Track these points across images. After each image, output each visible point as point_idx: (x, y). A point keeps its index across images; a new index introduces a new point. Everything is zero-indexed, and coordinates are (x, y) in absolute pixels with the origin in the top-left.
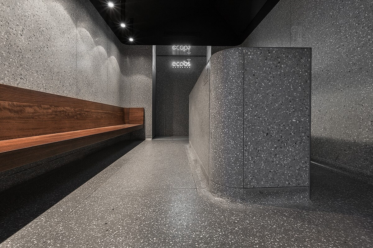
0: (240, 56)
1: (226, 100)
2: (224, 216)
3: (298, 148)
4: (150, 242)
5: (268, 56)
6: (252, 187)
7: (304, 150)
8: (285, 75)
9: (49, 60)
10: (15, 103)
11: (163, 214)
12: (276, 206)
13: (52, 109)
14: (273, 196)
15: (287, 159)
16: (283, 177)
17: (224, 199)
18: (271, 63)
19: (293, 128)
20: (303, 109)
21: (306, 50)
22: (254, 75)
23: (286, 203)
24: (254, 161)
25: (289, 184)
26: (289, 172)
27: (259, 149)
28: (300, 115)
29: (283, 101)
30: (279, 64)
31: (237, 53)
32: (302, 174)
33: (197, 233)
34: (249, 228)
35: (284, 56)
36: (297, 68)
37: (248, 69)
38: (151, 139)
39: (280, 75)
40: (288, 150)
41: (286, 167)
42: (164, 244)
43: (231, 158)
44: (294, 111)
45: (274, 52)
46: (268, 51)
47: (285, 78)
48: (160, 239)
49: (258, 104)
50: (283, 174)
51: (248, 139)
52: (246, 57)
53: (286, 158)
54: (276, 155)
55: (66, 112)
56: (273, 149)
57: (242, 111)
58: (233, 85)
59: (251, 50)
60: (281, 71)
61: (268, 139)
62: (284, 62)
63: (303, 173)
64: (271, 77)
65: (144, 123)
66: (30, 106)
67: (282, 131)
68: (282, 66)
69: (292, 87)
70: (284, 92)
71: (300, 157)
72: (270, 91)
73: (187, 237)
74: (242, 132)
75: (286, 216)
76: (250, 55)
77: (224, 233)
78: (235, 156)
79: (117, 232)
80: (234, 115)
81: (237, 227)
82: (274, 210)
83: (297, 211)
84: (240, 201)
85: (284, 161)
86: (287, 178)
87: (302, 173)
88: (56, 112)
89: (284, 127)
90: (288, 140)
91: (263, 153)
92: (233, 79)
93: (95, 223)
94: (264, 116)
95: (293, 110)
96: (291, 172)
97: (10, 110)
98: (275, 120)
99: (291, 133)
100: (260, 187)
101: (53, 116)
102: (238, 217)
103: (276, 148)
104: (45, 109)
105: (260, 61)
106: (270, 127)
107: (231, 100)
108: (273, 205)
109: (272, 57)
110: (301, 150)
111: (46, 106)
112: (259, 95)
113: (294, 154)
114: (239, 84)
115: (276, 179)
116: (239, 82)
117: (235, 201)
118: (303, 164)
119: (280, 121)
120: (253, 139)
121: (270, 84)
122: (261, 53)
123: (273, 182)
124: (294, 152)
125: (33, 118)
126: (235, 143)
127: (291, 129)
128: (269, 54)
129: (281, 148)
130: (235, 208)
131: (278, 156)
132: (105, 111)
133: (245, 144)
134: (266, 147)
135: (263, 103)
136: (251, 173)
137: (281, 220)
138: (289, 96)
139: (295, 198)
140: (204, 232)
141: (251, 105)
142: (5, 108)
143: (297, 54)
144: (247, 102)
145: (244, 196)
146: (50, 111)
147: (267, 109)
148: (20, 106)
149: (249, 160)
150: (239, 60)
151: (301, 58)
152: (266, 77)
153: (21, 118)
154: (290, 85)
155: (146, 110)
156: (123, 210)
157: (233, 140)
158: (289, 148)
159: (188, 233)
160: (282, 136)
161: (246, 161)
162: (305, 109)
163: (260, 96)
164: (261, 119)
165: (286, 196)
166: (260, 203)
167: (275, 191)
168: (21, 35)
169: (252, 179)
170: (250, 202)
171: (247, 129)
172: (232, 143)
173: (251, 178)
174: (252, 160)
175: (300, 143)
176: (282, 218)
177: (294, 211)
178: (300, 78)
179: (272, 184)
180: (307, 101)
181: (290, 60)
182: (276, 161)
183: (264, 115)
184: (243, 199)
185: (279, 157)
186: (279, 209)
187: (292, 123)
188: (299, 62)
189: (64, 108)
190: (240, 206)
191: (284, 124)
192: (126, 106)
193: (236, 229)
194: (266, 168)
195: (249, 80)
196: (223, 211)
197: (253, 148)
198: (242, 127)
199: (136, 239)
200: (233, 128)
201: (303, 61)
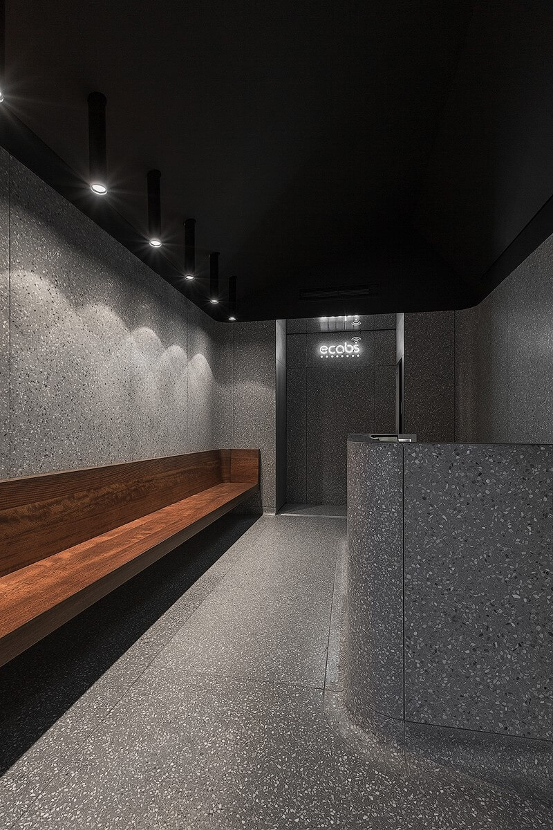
0: (394, 460)
1: (370, 541)
2: (353, 777)
3: (527, 657)
4: (211, 812)
5: (456, 461)
6: (423, 721)
7: (541, 662)
8: (493, 501)
9: (86, 410)
10: (36, 504)
11: (246, 750)
12: (470, 774)
13: (91, 495)
14: (468, 749)
15: (499, 676)
16: (491, 712)
17: (367, 733)
18: (463, 474)
19: (513, 612)
20: (536, 574)
21: (542, 448)
22: (424, 498)
23: (497, 768)
24: (426, 671)
25: (506, 728)
26: (504, 704)
27: (437, 647)
28: (530, 587)
29: (490, 554)
30: (479, 478)
31: (389, 453)
32: (537, 713)
33: (292, 810)
34: (390, 821)
35: (491, 460)
36: (521, 486)
37: (412, 485)
38: (273, 514)
39: (482, 500)
40: (502, 657)
41: (498, 691)
42: (231, 823)
43: (380, 657)
44: (516, 577)
45: (468, 452)
46: (455, 450)
47: (494, 506)
48: (228, 810)
49: (433, 557)
50: (492, 706)
51: (412, 624)
52: (408, 462)
53: (497, 674)
54: (474, 664)
55: (112, 494)
56: (468, 652)
57: (399, 569)
58: (381, 515)
59: (417, 450)
60: (485, 492)
61: (456, 630)
62: (492, 474)
63: (540, 711)
64: (462, 503)
65: (260, 480)
66: (58, 502)
67: (488, 616)
68: (487, 481)
69: (510, 526)
70: (492, 535)
71: (531, 676)
72: (460, 531)
73: (272, 815)
74: (401, 610)
75: (479, 808)
76: (416, 458)
77: (338, 822)
78: (388, 654)
79: (168, 777)
80: (384, 573)
81: (368, 814)
82: (462, 783)
83: (511, 799)
84: (396, 745)
85: (492, 679)
86: (502, 716)
87: (537, 709)
88: (96, 499)
89: (493, 608)
90: (502, 636)
91: (446, 657)
92: (381, 504)
93: (138, 748)
94: (448, 582)
95: (514, 574)
96: (510, 705)
97: (30, 518)
98: (472, 592)
99: (510, 623)
100: (440, 724)
101: (92, 507)
102: (379, 787)
103: (474, 650)
104: (79, 499)
105: (438, 471)
106: (460, 606)
107: (379, 542)
108: (464, 770)
109: (463, 463)
110: (534, 661)
111: (81, 494)
112: (435, 538)
113: (516, 667)
114: (393, 515)
115: (474, 713)
116: (393, 510)
117: (388, 743)
118: (539, 690)
119: (483, 594)
120: (424, 626)
121: (459, 517)
122: (440, 454)
123: (468, 720)
124: (516, 663)
125: (62, 521)
126: (386, 628)
127: (509, 615)
128: (458, 457)
129: (486, 650)
130: (383, 761)
131: (479, 666)
132: (183, 469)
133: (405, 634)
134: (453, 644)
135: (445, 555)
136: (420, 693)
137: (464, 817)
138: (505, 545)
139: (519, 761)
140: (305, 811)
141: (419, 557)
142: (23, 517)
143: (522, 457)
144: (409, 552)
145: (406, 738)
146: (87, 500)
147: (453, 569)
148: (44, 507)
149: (416, 668)
150: (393, 467)
151: (532, 466)
152: (450, 504)
153: (44, 526)
154: (506, 521)
155: (263, 453)
156: (185, 725)
157: (383, 622)
158: (504, 653)
159: (276, 806)
160: (488, 627)
161: (409, 668)
162: (543, 575)
163: (438, 541)
164: (440, 587)
165: (499, 754)
166: (439, 758)
167: (473, 739)
168: (46, 386)
169: (422, 706)
170: (418, 752)
171: (411, 605)
172: (381, 627)
173: (420, 702)
174: (422, 667)
175: (531, 645)
176: (469, 811)
177: (504, 797)
178: (530, 509)
179: (465, 722)
180: (548, 557)
181: (504, 470)
182: (475, 676)
183: (448, 580)
184: (403, 743)
185: (482, 669)
186: (472, 784)
187: (512, 602)
188: (526, 474)
189: (109, 487)
190: (395, 756)
191: (492, 601)
192: (224, 445)
193: (365, 817)
194: (452, 687)
195: (413, 507)
196: (355, 764)
197: (423, 644)
198: (400, 600)
199: (192, 799)
200: (383, 598)
201: (536, 471)
